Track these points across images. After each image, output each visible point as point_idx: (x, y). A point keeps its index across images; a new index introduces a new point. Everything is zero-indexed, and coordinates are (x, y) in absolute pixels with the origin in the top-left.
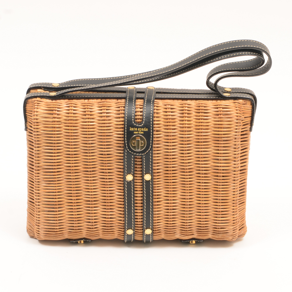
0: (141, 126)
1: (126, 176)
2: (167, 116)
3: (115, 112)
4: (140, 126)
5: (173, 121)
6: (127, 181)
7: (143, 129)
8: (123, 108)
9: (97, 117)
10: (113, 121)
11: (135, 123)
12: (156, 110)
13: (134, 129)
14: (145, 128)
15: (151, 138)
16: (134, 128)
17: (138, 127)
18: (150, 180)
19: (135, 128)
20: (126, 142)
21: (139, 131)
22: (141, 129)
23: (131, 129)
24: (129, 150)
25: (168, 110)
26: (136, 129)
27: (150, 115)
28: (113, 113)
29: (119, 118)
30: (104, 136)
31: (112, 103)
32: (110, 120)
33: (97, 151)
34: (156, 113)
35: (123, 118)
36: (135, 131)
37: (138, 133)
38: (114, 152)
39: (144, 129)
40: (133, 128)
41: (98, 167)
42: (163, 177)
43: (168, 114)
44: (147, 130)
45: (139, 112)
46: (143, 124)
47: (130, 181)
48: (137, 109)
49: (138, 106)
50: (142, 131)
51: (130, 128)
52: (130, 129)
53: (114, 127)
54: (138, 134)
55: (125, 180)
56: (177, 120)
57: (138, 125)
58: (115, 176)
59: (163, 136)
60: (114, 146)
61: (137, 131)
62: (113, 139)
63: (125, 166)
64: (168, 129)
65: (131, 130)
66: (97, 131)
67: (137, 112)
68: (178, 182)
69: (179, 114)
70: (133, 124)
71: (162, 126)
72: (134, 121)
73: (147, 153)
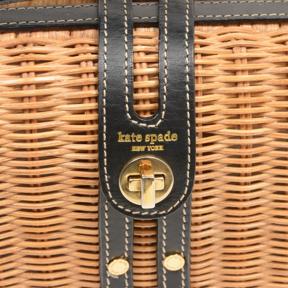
0: (153, 126)
1: (109, 263)
2: (236, 84)
3: (67, 80)
4: (150, 126)
5: (255, 99)
6: (110, 278)
7: (160, 135)
8: (91, 67)
9: (7, 102)
10: (60, 110)
11: (133, 118)
12: (200, 67)
13: (131, 138)
14: (169, 132)
15: (187, 162)
16: (131, 134)
17: (144, 132)
18: (181, 270)
19: (136, 134)
20: (107, 180)
21: (148, 144)
22: (154, 135)
23: (123, 138)
24: (116, 203)
25: (239, 66)
26: (139, 136)
27: (185, 89)
28: (58, 84)
29: (82, 100)
30: (33, 159)
31: (55, 44)
32: (48, 109)
33: (13, 202)
34: (200, 80)
35: (93, 100)
36: (137, 144)
37: (146, 149)
38: (69, 201)
39: (166, 135)
40: (127, 136)
41: (18, 244)
42: (219, 256)
43: (240, 77)
44: (174, 138)
45: (146, 77)
46: (160, 121)
47: (120, 276)
48: (138, 65)
49: (142, 57)
50: (157, 143)
51: (120, 133)
52: (117, 137)
53: (65, 131)
54: (146, 152)
55: (105, 275)
56: (269, 97)
57: (145, 125)
58: (73, 264)
59: (223, 148)
60: (67, 186)
61: (143, 143)
62: (63, 166)
63: (105, 239)
64: (239, 127)
65: (120, 141)
66: (7, 145)
67: (139, 78)
68: (264, 264)
69: (274, 77)
70: (128, 122)
71: (223, 119)
72: (129, 112)
73: (174, 209)
